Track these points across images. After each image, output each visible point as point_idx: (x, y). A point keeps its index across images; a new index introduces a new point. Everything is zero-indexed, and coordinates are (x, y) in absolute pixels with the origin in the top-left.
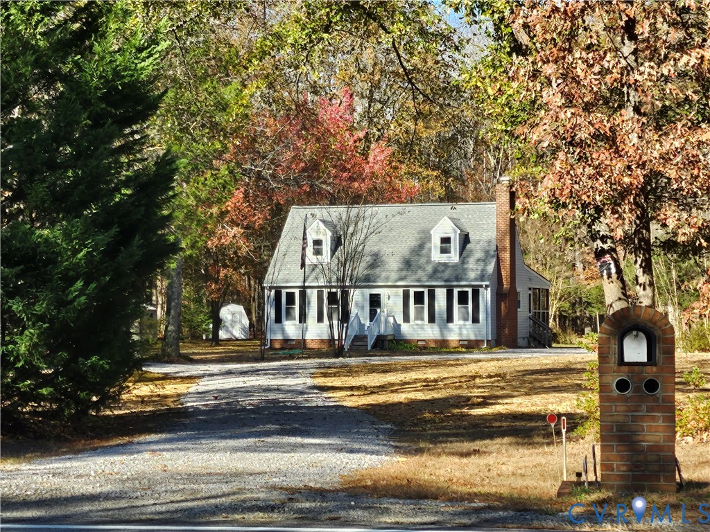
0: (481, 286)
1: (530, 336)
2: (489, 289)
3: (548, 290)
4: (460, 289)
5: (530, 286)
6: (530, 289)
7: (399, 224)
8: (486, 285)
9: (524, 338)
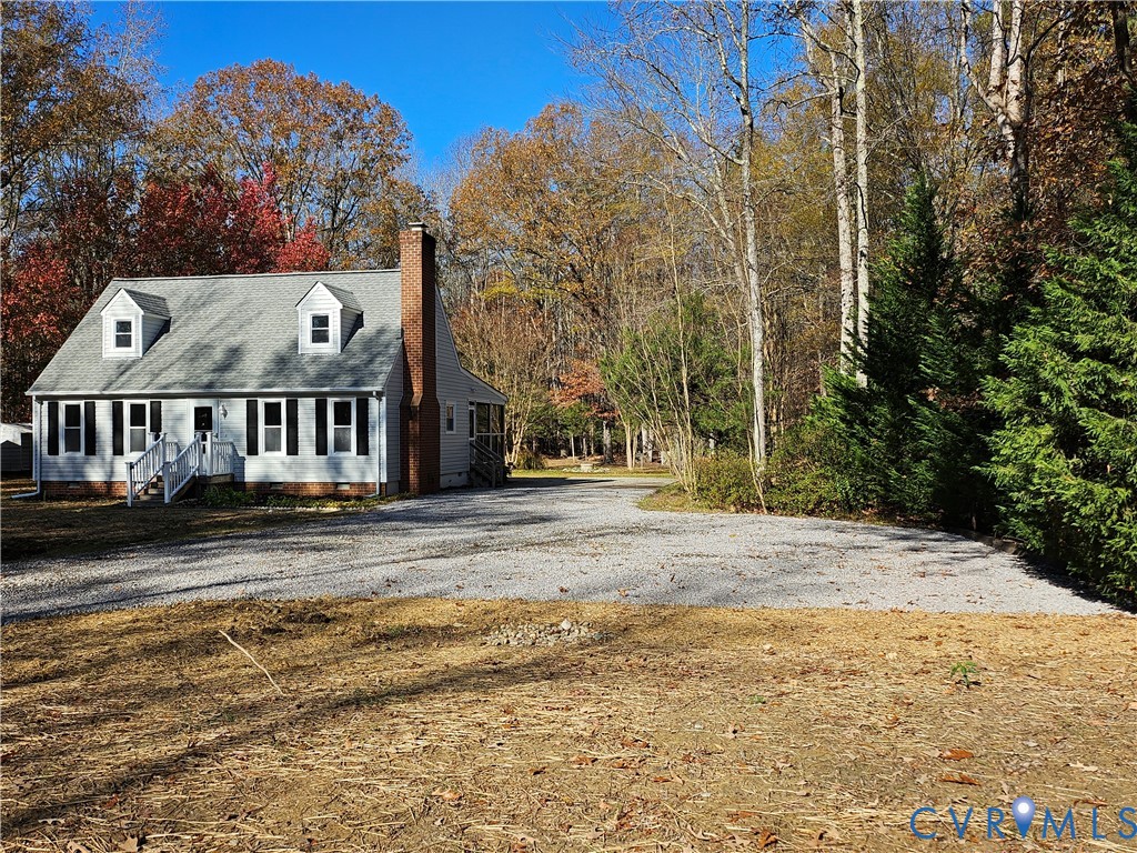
0: (370, 394)
1: (472, 469)
2: (384, 398)
3: (502, 407)
4: (337, 399)
5: (471, 399)
6: (472, 404)
7: (261, 300)
8: (377, 392)
9: (460, 474)
